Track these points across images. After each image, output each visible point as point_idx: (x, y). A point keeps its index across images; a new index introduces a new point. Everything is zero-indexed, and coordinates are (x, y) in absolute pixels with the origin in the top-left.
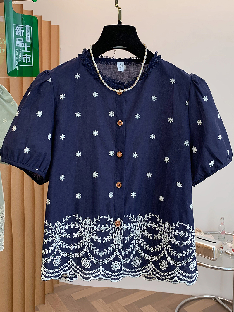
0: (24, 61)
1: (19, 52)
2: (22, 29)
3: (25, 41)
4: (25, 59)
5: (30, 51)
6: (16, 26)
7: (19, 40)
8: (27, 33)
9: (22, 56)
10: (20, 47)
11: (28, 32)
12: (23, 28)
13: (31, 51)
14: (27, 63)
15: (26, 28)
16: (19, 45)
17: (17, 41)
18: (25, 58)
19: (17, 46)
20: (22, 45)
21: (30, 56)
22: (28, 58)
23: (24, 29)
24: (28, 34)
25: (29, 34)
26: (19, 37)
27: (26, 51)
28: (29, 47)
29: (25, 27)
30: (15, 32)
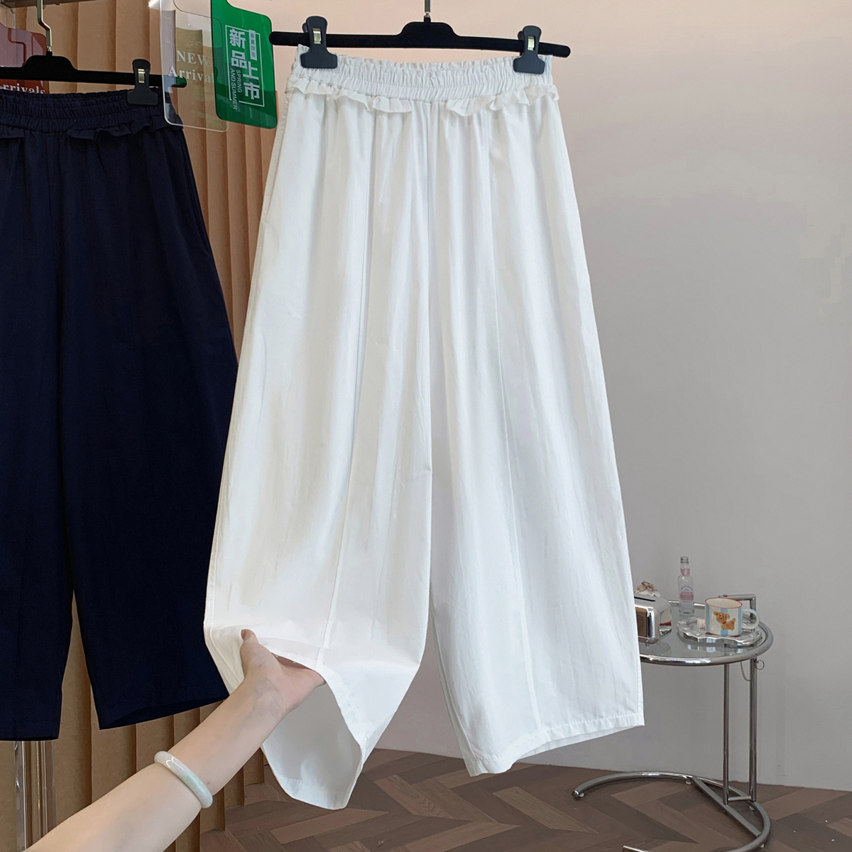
0: (247, 95)
1: (236, 76)
2: (242, 36)
3: (248, 58)
4: (249, 91)
5: (258, 78)
6: (231, 29)
7: (236, 54)
8: (251, 45)
9: (242, 84)
10: (239, 68)
11: (253, 42)
12: (243, 33)
13: (260, 79)
14: (252, 98)
15: (250, 35)
16: (237, 63)
17: (233, 56)
18: (249, 89)
19: (233, 64)
20: (243, 64)
21: (258, 87)
22: (255, 90)
23: (247, 36)
24: (253, 46)
25: (255, 46)
26: (236, 48)
27: (250, 76)
28: (256, 69)
29: (247, 33)
30: (229, 40)
